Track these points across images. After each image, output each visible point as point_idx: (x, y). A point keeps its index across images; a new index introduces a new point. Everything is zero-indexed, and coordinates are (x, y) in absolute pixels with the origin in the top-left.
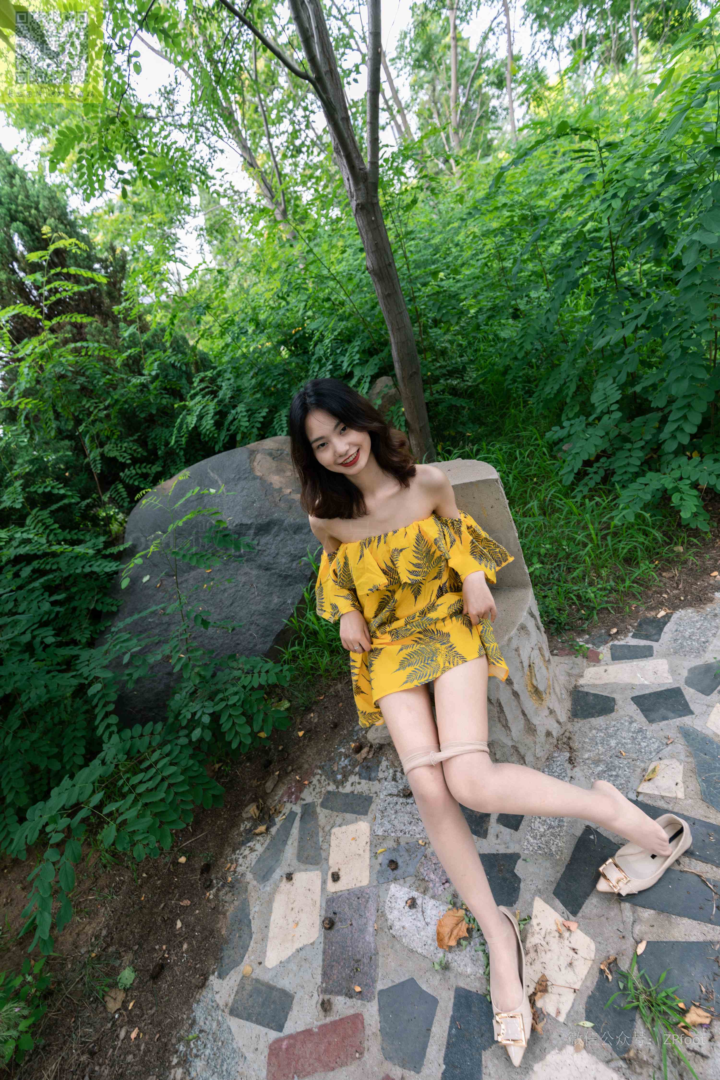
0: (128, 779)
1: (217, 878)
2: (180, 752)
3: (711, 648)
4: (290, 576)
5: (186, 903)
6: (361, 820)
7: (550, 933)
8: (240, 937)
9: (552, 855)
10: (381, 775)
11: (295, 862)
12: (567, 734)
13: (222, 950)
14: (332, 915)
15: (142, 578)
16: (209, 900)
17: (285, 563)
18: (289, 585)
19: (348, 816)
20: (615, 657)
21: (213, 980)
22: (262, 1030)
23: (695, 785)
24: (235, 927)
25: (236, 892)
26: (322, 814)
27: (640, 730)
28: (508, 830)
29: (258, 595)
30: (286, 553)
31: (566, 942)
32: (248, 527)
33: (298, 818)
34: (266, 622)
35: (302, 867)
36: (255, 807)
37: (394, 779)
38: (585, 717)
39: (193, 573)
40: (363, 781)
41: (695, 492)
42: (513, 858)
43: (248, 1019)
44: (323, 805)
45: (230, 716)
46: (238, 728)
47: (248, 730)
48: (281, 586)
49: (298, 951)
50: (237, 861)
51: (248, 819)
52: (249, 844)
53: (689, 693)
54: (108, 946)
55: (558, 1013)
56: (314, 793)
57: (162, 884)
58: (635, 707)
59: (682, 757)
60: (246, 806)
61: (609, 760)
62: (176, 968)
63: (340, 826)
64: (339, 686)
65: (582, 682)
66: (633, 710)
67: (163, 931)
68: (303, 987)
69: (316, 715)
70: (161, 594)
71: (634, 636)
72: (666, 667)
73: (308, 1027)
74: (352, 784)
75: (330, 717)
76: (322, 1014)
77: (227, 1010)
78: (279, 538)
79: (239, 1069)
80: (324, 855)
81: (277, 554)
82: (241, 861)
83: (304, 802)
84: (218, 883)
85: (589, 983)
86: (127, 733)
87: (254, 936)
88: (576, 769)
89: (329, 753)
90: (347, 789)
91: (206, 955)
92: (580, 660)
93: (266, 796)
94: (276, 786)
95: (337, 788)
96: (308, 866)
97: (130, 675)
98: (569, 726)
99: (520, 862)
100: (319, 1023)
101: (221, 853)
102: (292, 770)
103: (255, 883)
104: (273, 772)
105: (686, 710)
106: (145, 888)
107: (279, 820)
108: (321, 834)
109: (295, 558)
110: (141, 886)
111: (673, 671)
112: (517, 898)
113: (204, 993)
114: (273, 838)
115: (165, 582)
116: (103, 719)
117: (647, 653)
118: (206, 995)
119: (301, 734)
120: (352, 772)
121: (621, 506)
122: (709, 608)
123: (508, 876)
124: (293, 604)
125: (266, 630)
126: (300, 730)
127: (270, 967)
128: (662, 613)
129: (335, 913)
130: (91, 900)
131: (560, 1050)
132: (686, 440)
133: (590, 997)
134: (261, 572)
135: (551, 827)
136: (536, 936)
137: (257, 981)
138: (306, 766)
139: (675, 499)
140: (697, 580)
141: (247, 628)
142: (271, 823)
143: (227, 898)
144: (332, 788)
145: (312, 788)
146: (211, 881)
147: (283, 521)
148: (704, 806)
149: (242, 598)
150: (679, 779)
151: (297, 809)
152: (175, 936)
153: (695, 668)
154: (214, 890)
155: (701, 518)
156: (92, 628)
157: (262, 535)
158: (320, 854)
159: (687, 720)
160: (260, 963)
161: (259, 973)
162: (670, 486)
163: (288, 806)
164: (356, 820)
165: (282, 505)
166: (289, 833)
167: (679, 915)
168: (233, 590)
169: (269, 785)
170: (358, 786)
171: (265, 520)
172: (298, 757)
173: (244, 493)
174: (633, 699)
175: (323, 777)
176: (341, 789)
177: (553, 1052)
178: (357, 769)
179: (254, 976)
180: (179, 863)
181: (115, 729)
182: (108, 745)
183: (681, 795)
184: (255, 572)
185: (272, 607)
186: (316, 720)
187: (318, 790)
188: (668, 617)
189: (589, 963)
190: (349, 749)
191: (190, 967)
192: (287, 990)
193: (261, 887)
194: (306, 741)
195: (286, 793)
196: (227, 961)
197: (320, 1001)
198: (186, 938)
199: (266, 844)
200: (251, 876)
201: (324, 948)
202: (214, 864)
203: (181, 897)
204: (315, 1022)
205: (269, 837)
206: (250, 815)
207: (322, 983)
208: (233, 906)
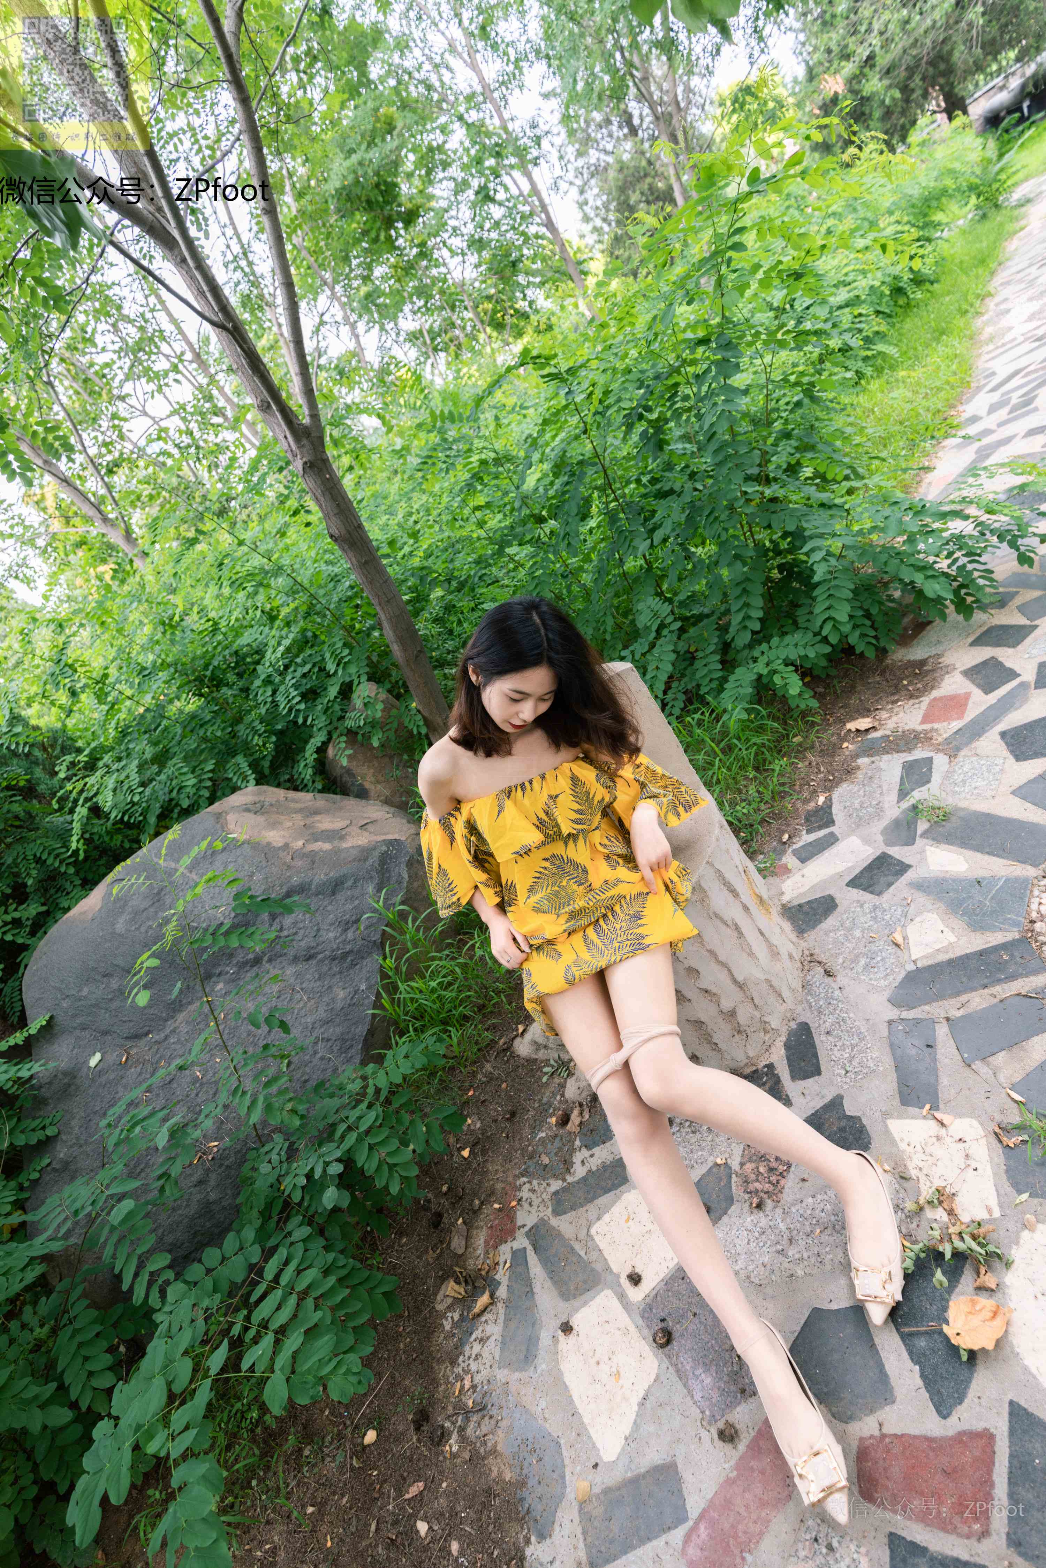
0: (248, 1318)
1: (448, 1417)
2: (306, 1250)
3: (886, 805)
4: (351, 951)
5: (416, 1489)
6: (623, 1193)
7: (926, 1144)
8: (540, 1460)
9: (874, 1071)
11: (562, 1305)
12: (807, 952)
13: (522, 1500)
14: (661, 1325)
15: (87, 1061)
16: (454, 1456)
18: (353, 965)
19: (602, 1201)
20: (803, 860)
21: (535, 1551)
22: (658, 1543)
23: (958, 924)
24: (524, 1454)
25: (493, 1410)
26: (564, 1224)
27: (875, 908)
28: (810, 1080)
29: (309, 999)
30: (331, 925)
31: (948, 1140)
33: (530, 1253)
34: (338, 1030)
35: (575, 1303)
36: (452, 1283)
38: (814, 927)
39: (181, 1017)
40: (596, 1150)
41: (792, 668)
42: (836, 1104)
43: (627, 1548)
44: (557, 1213)
45: (371, 1147)
48: (340, 973)
49: (641, 1405)
50: (467, 1371)
51: (449, 1308)
52: (474, 1336)
53: (897, 852)
55: (990, 1211)
56: (533, 1210)
57: (353, 1499)
58: (855, 891)
59: (930, 907)
60: (436, 1294)
61: (865, 950)
63: (598, 1219)
64: (488, 1067)
65: (786, 898)
66: (856, 894)
67: (397, 1559)
68: (679, 1441)
69: (475, 1118)
70: (133, 1071)
71: (808, 832)
72: (859, 842)
73: (721, 1481)
74: (583, 1162)
75: (497, 1109)
76: (728, 1447)
80: (598, 1267)
82: (473, 1367)
83: (527, 1229)
84: (453, 1423)
85: (996, 1160)
86: (195, 1271)
87: (562, 1442)
88: (839, 978)
89: (524, 1149)
90: (579, 1171)
91: (499, 1527)
92: (771, 880)
93: (459, 1258)
95: (564, 1180)
96: (583, 1297)
97: (166, 1175)
98: (803, 944)
99: (846, 1103)
100: (732, 1463)
101: (435, 1382)
102: (482, 1203)
103: (517, 1375)
104: (454, 1224)
105: (903, 868)
106: (324, 1528)
107: (502, 1275)
108: (577, 1247)
109: (346, 925)
110: (314, 1530)
111: (867, 841)
112: (869, 1136)
114: (507, 1303)
115: (133, 1051)
116: (136, 1275)
117: (831, 840)
119: (466, 1153)
120: (572, 1151)
121: (730, 707)
122: (860, 775)
123: (843, 1123)
124: (369, 988)
125: (344, 1041)
126: (462, 1149)
127: (614, 1458)
128: (821, 800)
129: (663, 1320)
131: (1017, 1243)
132: (757, 626)
133: (1007, 1171)
134: (300, 967)
135: (853, 1047)
136: (914, 1157)
137: (607, 1491)
138: (499, 1186)
139: (777, 679)
140: (833, 756)
141: (311, 1051)
142: (492, 1285)
143: (484, 1429)
144: (556, 1185)
145: (526, 1205)
146: (443, 1427)
147: (310, 883)
148: (978, 935)
150: (942, 927)
151: (523, 1242)
152: (426, 1549)
153: (885, 829)
154: (455, 1436)
155: (807, 696)
156: (13, 1184)
157: (283, 914)
158: (593, 1270)
159: (910, 875)
160: (596, 1466)
161: (601, 1480)
162: (765, 672)
163: (505, 1249)
164: (618, 1198)
165: (299, 863)
166: (529, 1279)
167: (1028, 1038)
169: (457, 1244)
170: (591, 1160)
171: (279, 890)
172: (480, 1182)
174: (848, 885)
175: (535, 1182)
176: (570, 1179)
177: (1013, 1252)
178: (578, 1143)
179: (597, 1490)
180: (364, 1447)
181: (170, 1275)
182: (167, 1309)
183: (952, 938)
184: (290, 971)
185: (339, 1005)
186: (478, 1125)
187: (536, 1202)
188: (829, 800)
189: (983, 1141)
190: (550, 1128)
192: (660, 1462)
193: (531, 1373)
194: (480, 1158)
195: (491, 1237)
196: (540, 1507)
197: (716, 1436)
198: (449, 1535)
199: (502, 1317)
200: (506, 1371)
201: (678, 1371)
202: (431, 1404)
203: (400, 1490)
204: (727, 1466)
205: (500, 1306)
206: (449, 1301)
207: (703, 1412)
208: (499, 1432)
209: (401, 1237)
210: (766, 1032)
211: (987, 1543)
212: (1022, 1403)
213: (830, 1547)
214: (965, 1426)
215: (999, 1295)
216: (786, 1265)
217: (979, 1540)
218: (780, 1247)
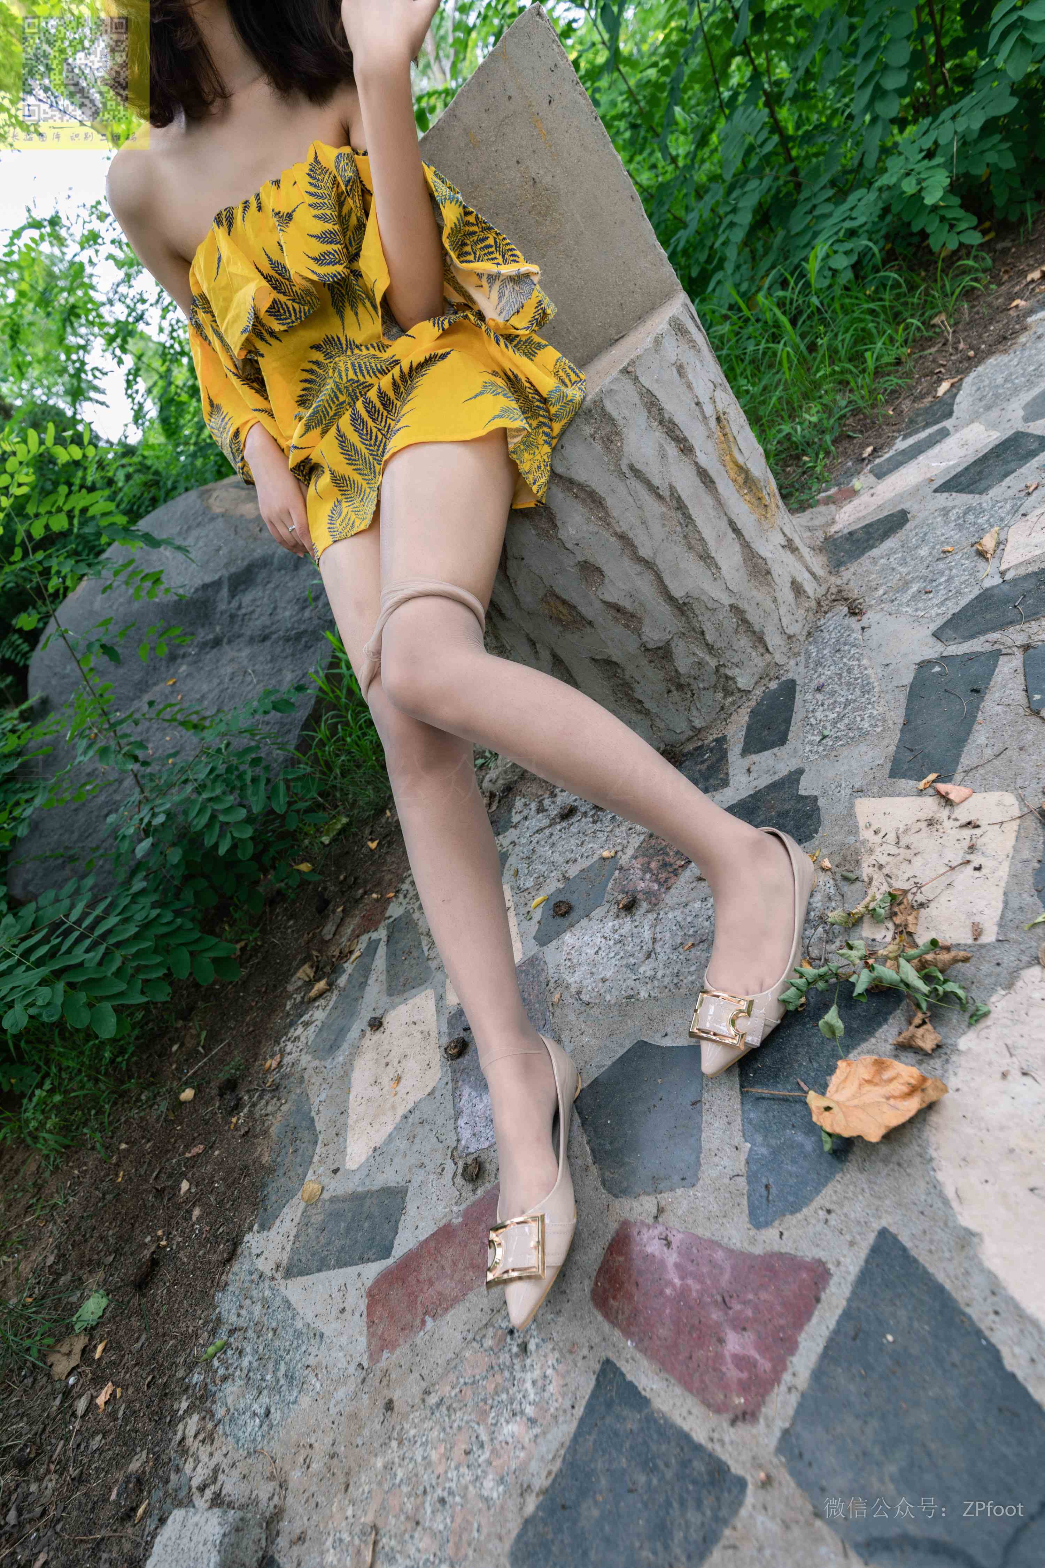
1: (248, 1091)
5: (198, 1149)
7: (906, 831)
8: (296, 1151)
9: (866, 734)
10: (516, 818)
11: (385, 999)
12: (834, 590)
13: (264, 1185)
14: (459, 1035)
16: (236, 1128)
17: (291, 616)
18: (307, 647)
20: (883, 475)
21: (253, 1241)
22: (352, 1271)
24: (287, 1141)
25: (283, 1093)
27: (969, 511)
28: (767, 753)
29: (259, 682)
30: (289, 602)
31: (948, 824)
32: (216, 585)
33: (382, 944)
35: (397, 1000)
36: (307, 968)
37: (541, 809)
38: (859, 556)
42: (789, 781)
43: (322, 1267)
46: (222, 818)
47: (242, 813)
48: (293, 655)
49: (405, 1117)
50: (282, 1052)
51: (296, 990)
52: (302, 1020)
54: (60, 1275)
55: (977, 932)
56: (406, 902)
57: (154, 1145)
58: (945, 495)
60: (293, 975)
61: (925, 573)
62: (181, 1254)
65: (834, 528)
66: (944, 500)
67: (158, 1209)
68: (422, 1165)
71: (906, 437)
72: (982, 428)
73: (441, 1224)
76: (467, 1187)
77: (278, 1276)
78: (271, 585)
79: (311, 1361)
80: (434, 965)
81: (275, 608)
82: (289, 1048)
83: (391, 920)
84: (251, 1097)
85: (1026, 854)
87: (321, 1137)
88: (866, 616)
91: (235, 1206)
92: (822, 508)
93: (325, 944)
94: (339, 926)
96: (406, 995)
98: (834, 579)
99: (804, 779)
100: (463, 1207)
101: (256, 1056)
102: (365, 893)
103: (317, 1063)
104: (334, 911)
106: (126, 1164)
107: (350, 963)
108: (424, 943)
110: (117, 1165)
111: (994, 425)
112: (819, 822)
113: (236, 1268)
114: (343, 990)
117: (937, 438)
118: (240, 1269)
119: (373, 845)
122: (1023, 338)
123: (787, 806)
124: (318, 672)
126: (372, 840)
127: (355, 1167)
128: (944, 389)
130: (28, 1224)
131: (1009, 986)
133: (1038, 872)
134: (256, 648)
136: (877, 850)
137: (333, 1200)
138: (388, 877)
139: (909, 188)
140: (987, 324)
142: (336, 973)
143: (269, 1109)
145: (401, 896)
146: (240, 1099)
147: (273, 557)
149: (232, 697)
151: (381, 934)
152: (179, 1206)
153: (1034, 399)
157: (244, 591)
158: (428, 968)
160: (336, 1171)
161: (337, 1187)
163: (365, 938)
166: (370, 970)
168: (216, 691)
169: (328, 930)
171: (241, 564)
172: (375, 872)
173: (201, 544)
174: (936, 491)
177: (994, 999)
179: (326, 1196)
180: (181, 1103)
184: (245, 652)
185: (285, 688)
188: (956, 387)
189: (1014, 825)
191: (207, 1239)
192: (393, 1184)
193: (328, 1063)
194: (384, 850)
195: (359, 926)
196: (273, 1198)
197: (460, 1170)
198: (199, 1200)
199: (331, 1004)
200: (309, 1057)
201: (455, 1089)
202: (243, 1076)
203: (187, 1148)
204: (455, 1209)
205: (336, 992)
206: (300, 983)
207: (458, 1141)
208: (279, 1114)
209: (289, 920)
210: (727, 693)
211: (743, 1431)
212: (905, 1240)
213: (524, 1348)
214: (786, 1247)
215: (937, 1063)
216: (630, 983)
217: (733, 1422)
218: (632, 960)
